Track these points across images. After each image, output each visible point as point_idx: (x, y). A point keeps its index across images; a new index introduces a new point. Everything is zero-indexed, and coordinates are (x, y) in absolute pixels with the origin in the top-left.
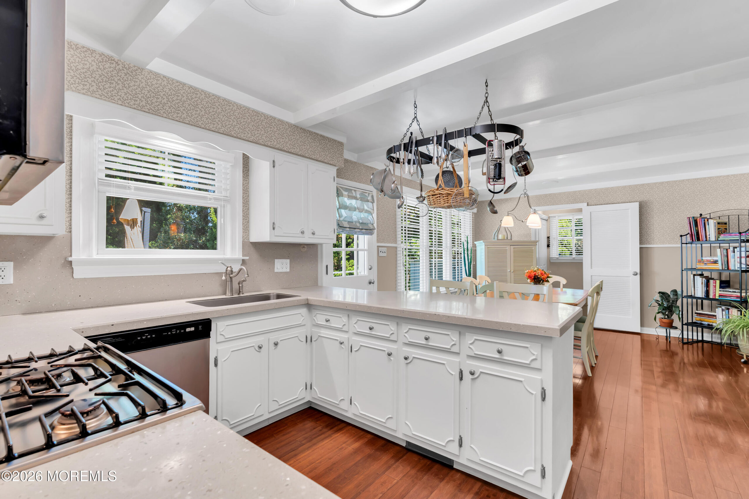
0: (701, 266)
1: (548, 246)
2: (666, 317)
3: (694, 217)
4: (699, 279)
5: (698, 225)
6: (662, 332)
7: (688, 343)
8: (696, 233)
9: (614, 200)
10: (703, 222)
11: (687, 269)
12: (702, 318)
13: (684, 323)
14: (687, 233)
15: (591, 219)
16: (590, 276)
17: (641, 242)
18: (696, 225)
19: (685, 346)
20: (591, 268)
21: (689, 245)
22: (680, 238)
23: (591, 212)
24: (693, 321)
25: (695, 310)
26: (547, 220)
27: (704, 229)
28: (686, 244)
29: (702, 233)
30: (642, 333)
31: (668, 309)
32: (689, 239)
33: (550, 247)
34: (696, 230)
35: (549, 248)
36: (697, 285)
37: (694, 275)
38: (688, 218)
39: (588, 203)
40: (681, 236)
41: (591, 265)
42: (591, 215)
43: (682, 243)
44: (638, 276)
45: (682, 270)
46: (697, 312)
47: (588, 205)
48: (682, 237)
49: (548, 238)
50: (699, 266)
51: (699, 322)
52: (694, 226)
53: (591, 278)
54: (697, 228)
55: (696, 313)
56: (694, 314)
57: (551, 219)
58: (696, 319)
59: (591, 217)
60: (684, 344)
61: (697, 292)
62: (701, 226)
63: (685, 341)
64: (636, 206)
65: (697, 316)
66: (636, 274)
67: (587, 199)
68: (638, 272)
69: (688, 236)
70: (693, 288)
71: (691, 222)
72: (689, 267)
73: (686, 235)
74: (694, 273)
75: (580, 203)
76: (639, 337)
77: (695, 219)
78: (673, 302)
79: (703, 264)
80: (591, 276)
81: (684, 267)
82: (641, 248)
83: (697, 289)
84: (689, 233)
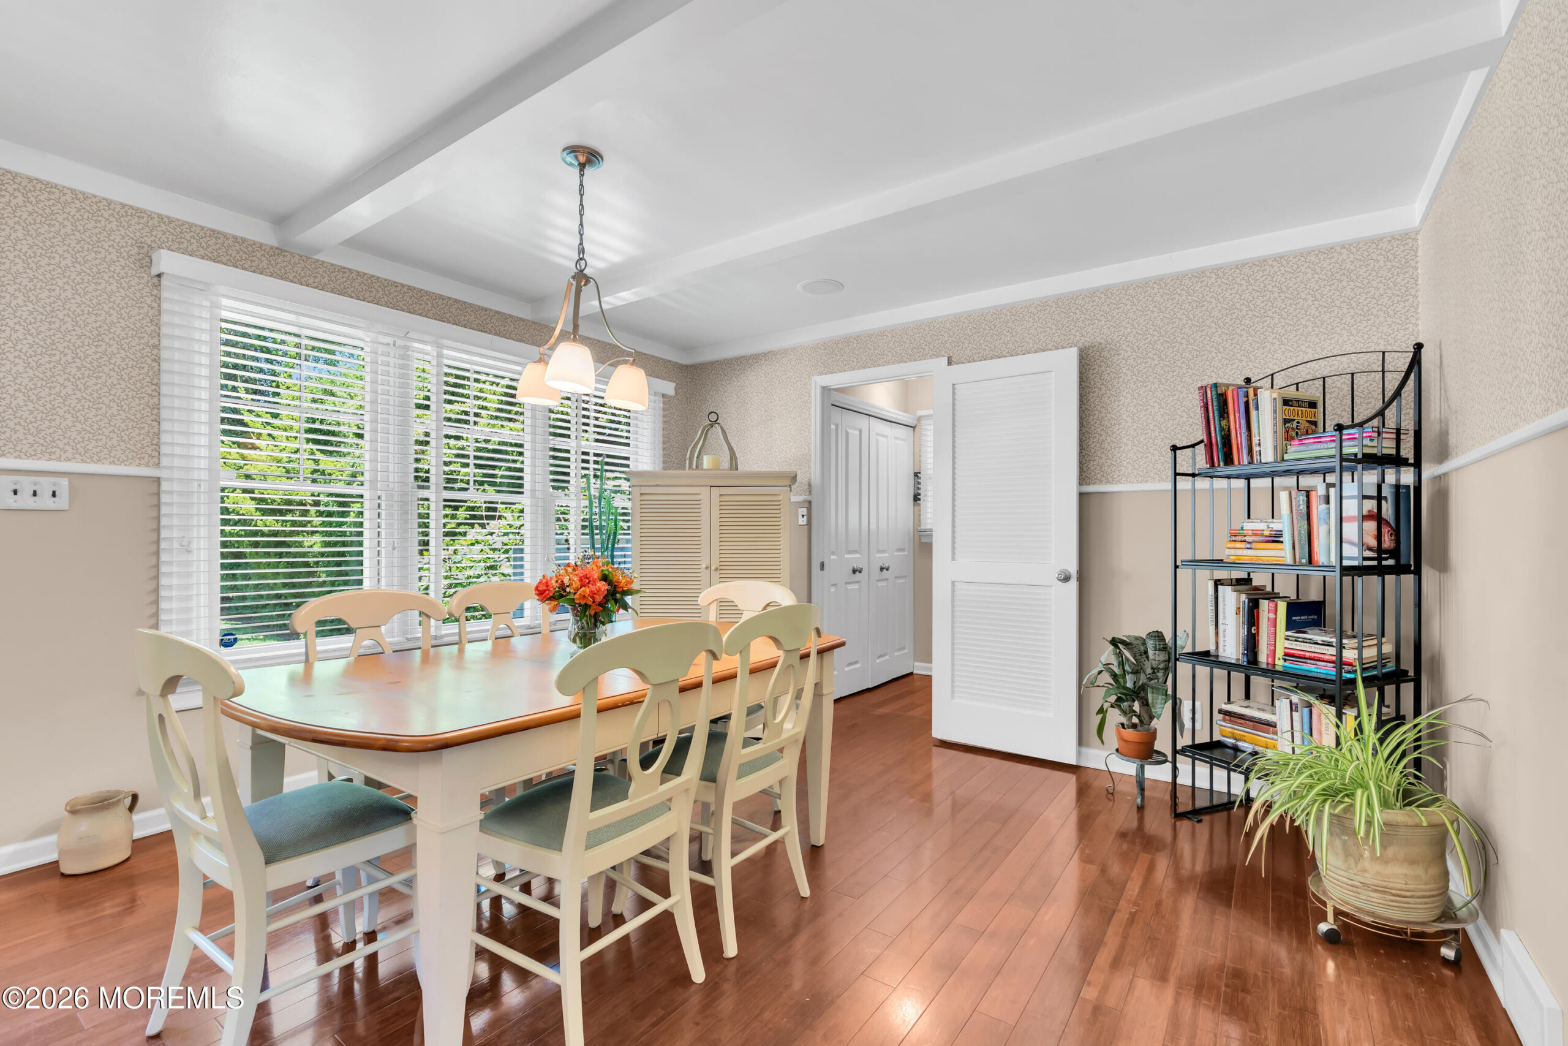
0: (1239, 552)
1: (916, 498)
2: (1135, 720)
3: (1216, 385)
4: (1228, 595)
5: (1228, 413)
6: (1127, 768)
7: (1195, 814)
8: (1223, 438)
9: (1017, 345)
10: (1243, 400)
11: (1196, 563)
12: (1239, 730)
13: (1179, 747)
14: (1198, 440)
15: (954, 405)
16: (950, 583)
17: (1084, 475)
18: (1223, 412)
19: (1185, 826)
20: (953, 559)
21: (1202, 484)
22: (1170, 454)
23: (953, 385)
24: (1215, 739)
25: (1220, 703)
26: (914, 428)
27: (1243, 422)
28: (1193, 475)
29: (1238, 438)
30: (1082, 764)
31: (1137, 697)
32: (1202, 463)
33: (919, 500)
34: (1222, 429)
35: (919, 505)
36: (1224, 618)
37: (1217, 583)
38: (1202, 387)
39: (949, 358)
40: (1174, 448)
41: (954, 548)
42: (954, 394)
43: (1176, 474)
44: (1073, 585)
45: (1176, 567)
46: (1228, 707)
47: (950, 363)
48: (1178, 452)
49: (916, 475)
50: (1233, 552)
51: (1230, 741)
52: (1216, 414)
53: (953, 591)
54: (1224, 423)
55: (1220, 712)
56: (1217, 717)
57: (923, 422)
58: (1224, 732)
59: (954, 399)
60: (1178, 816)
61: (1224, 641)
62: (1237, 415)
63: (1184, 805)
64: (1068, 360)
65: (1224, 720)
66: (1067, 579)
67: (948, 345)
68: (1073, 569)
69: (1201, 449)
70: (1214, 627)
71: (1210, 403)
72: (1203, 554)
73: (1193, 446)
74: (1221, 574)
75: (931, 357)
76: (1071, 780)
77: (1221, 390)
78: (1154, 673)
79: (1243, 545)
80: (953, 582)
81: (1184, 554)
82: (1082, 496)
83: (1225, 631)
84: (1202, 441)
